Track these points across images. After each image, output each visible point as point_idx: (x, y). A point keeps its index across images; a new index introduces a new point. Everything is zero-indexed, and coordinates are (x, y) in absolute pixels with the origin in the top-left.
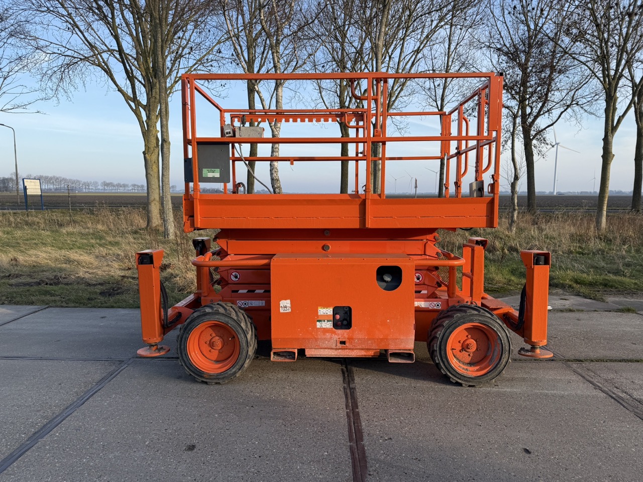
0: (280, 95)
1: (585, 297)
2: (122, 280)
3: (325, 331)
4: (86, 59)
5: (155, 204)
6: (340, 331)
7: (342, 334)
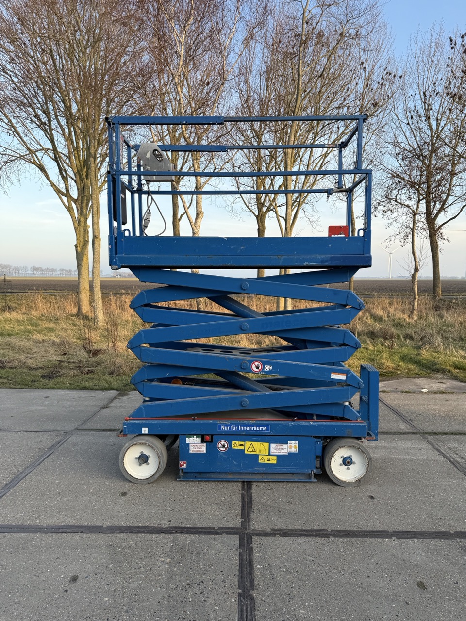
1: (461, 381)
2: (59, 364)
5: (85, 293)
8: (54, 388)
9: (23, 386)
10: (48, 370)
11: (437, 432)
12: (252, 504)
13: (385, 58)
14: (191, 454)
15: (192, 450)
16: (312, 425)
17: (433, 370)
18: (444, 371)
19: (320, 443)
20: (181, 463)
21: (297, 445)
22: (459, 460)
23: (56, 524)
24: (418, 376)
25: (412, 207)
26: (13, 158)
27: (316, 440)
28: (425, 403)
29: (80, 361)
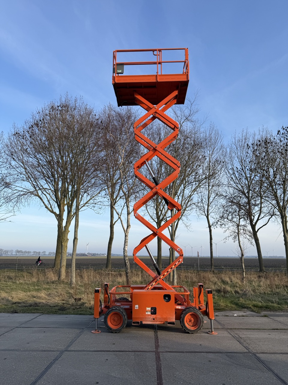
0: (129, 218)
1: (254, 312)
2: (63, 305)
3: (148, 315)
4: (32, 193)
5: (64, 268)
6: (153, 315)
7: (154, 316)
8: (67, 314)
9: (53, 314)
10: (59, 307)
11: (233, 328)
13: (219, 146)
17: (243, 308)
18: (247, 308)
22: (237, 336)
23: (95, 350)
24: (236, 310)
25: (236, 222)
26: (26, 193)
28: (233, 320)
29: (72, 304)
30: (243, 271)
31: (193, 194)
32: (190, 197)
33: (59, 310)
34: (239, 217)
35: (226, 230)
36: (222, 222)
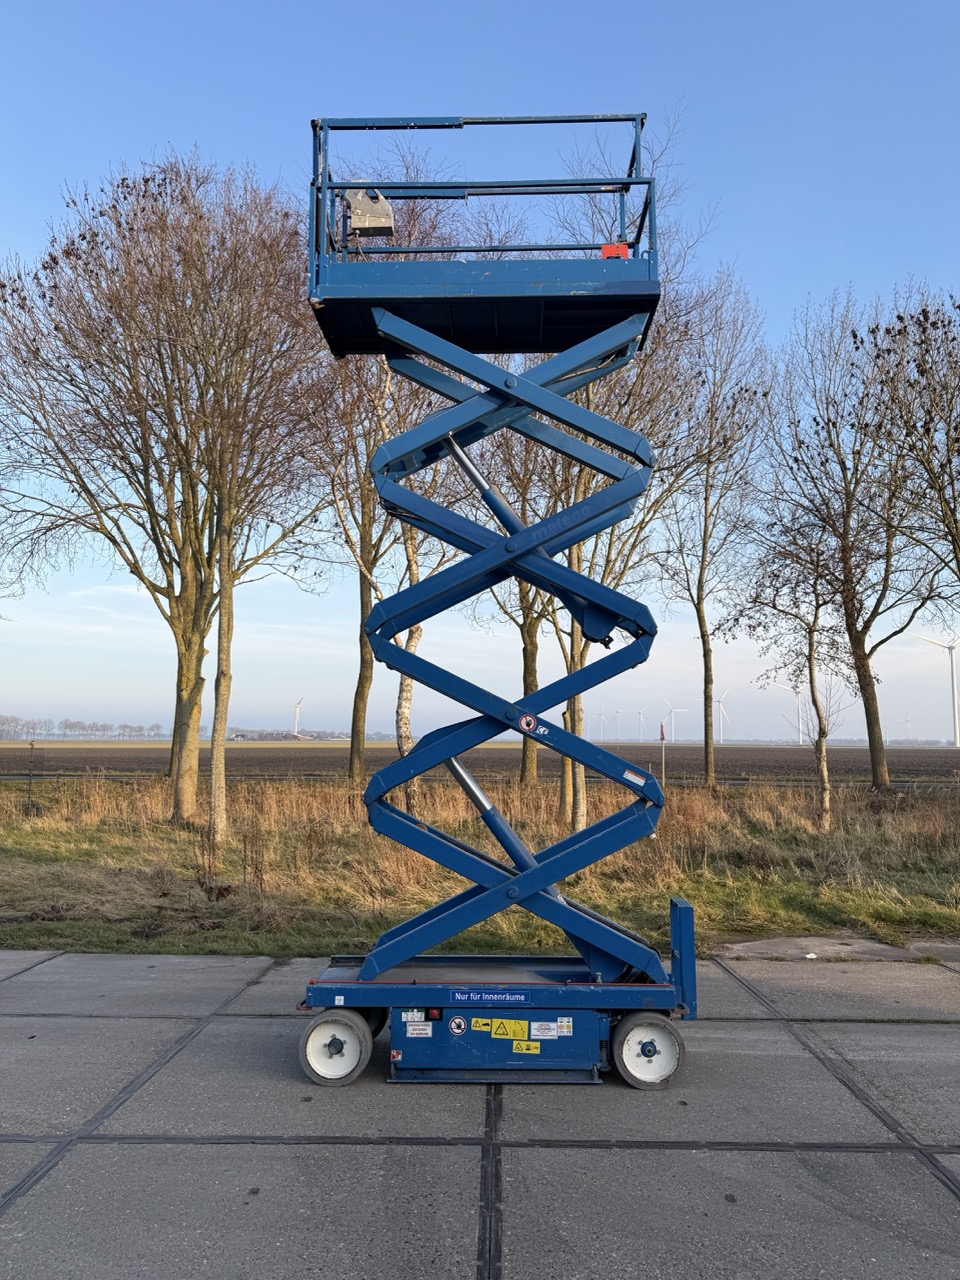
1: (880, 941)
2: (159, 913)
4: (80, 520)
5: (191, 777)
8: (159, 953)
9: (105, 950)
10: (141, 922)
11: (810, 1018)
12: (501, 1111)
14: (409, 1038)
15: (411, 1032)
16: (593, 991)
17: (835, 923)
18: (853, 924)
19: (606, 1020)
20: (394, 1053)
21: (571, 1024)
22: (833, 1056)
23: (214, 1134)
24: (808, 933)
25: (805, 618)
27: (600, 1015)
28: (806, 975)
29: (194, 909)
30: (824, 789)
31: (651, 519)
32: (642, 529)
33: (135, 934)
34: (817, 600)
35: (768, 648)
36: (757, 615)
